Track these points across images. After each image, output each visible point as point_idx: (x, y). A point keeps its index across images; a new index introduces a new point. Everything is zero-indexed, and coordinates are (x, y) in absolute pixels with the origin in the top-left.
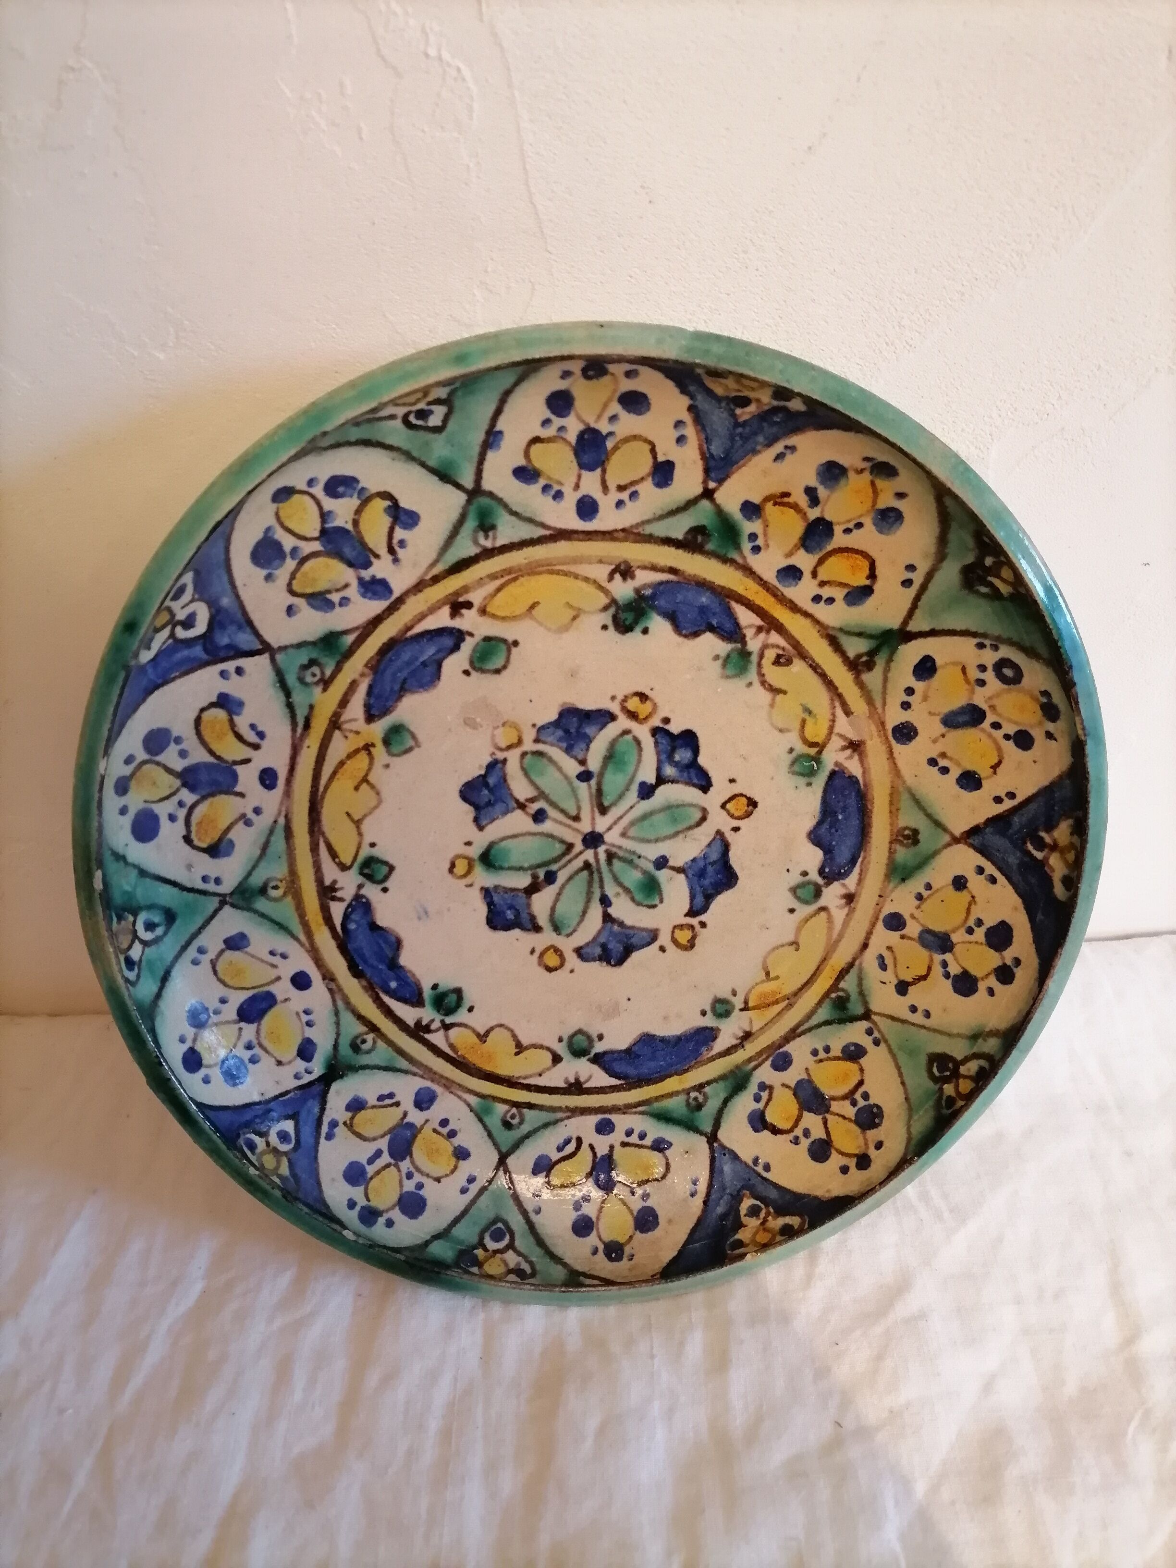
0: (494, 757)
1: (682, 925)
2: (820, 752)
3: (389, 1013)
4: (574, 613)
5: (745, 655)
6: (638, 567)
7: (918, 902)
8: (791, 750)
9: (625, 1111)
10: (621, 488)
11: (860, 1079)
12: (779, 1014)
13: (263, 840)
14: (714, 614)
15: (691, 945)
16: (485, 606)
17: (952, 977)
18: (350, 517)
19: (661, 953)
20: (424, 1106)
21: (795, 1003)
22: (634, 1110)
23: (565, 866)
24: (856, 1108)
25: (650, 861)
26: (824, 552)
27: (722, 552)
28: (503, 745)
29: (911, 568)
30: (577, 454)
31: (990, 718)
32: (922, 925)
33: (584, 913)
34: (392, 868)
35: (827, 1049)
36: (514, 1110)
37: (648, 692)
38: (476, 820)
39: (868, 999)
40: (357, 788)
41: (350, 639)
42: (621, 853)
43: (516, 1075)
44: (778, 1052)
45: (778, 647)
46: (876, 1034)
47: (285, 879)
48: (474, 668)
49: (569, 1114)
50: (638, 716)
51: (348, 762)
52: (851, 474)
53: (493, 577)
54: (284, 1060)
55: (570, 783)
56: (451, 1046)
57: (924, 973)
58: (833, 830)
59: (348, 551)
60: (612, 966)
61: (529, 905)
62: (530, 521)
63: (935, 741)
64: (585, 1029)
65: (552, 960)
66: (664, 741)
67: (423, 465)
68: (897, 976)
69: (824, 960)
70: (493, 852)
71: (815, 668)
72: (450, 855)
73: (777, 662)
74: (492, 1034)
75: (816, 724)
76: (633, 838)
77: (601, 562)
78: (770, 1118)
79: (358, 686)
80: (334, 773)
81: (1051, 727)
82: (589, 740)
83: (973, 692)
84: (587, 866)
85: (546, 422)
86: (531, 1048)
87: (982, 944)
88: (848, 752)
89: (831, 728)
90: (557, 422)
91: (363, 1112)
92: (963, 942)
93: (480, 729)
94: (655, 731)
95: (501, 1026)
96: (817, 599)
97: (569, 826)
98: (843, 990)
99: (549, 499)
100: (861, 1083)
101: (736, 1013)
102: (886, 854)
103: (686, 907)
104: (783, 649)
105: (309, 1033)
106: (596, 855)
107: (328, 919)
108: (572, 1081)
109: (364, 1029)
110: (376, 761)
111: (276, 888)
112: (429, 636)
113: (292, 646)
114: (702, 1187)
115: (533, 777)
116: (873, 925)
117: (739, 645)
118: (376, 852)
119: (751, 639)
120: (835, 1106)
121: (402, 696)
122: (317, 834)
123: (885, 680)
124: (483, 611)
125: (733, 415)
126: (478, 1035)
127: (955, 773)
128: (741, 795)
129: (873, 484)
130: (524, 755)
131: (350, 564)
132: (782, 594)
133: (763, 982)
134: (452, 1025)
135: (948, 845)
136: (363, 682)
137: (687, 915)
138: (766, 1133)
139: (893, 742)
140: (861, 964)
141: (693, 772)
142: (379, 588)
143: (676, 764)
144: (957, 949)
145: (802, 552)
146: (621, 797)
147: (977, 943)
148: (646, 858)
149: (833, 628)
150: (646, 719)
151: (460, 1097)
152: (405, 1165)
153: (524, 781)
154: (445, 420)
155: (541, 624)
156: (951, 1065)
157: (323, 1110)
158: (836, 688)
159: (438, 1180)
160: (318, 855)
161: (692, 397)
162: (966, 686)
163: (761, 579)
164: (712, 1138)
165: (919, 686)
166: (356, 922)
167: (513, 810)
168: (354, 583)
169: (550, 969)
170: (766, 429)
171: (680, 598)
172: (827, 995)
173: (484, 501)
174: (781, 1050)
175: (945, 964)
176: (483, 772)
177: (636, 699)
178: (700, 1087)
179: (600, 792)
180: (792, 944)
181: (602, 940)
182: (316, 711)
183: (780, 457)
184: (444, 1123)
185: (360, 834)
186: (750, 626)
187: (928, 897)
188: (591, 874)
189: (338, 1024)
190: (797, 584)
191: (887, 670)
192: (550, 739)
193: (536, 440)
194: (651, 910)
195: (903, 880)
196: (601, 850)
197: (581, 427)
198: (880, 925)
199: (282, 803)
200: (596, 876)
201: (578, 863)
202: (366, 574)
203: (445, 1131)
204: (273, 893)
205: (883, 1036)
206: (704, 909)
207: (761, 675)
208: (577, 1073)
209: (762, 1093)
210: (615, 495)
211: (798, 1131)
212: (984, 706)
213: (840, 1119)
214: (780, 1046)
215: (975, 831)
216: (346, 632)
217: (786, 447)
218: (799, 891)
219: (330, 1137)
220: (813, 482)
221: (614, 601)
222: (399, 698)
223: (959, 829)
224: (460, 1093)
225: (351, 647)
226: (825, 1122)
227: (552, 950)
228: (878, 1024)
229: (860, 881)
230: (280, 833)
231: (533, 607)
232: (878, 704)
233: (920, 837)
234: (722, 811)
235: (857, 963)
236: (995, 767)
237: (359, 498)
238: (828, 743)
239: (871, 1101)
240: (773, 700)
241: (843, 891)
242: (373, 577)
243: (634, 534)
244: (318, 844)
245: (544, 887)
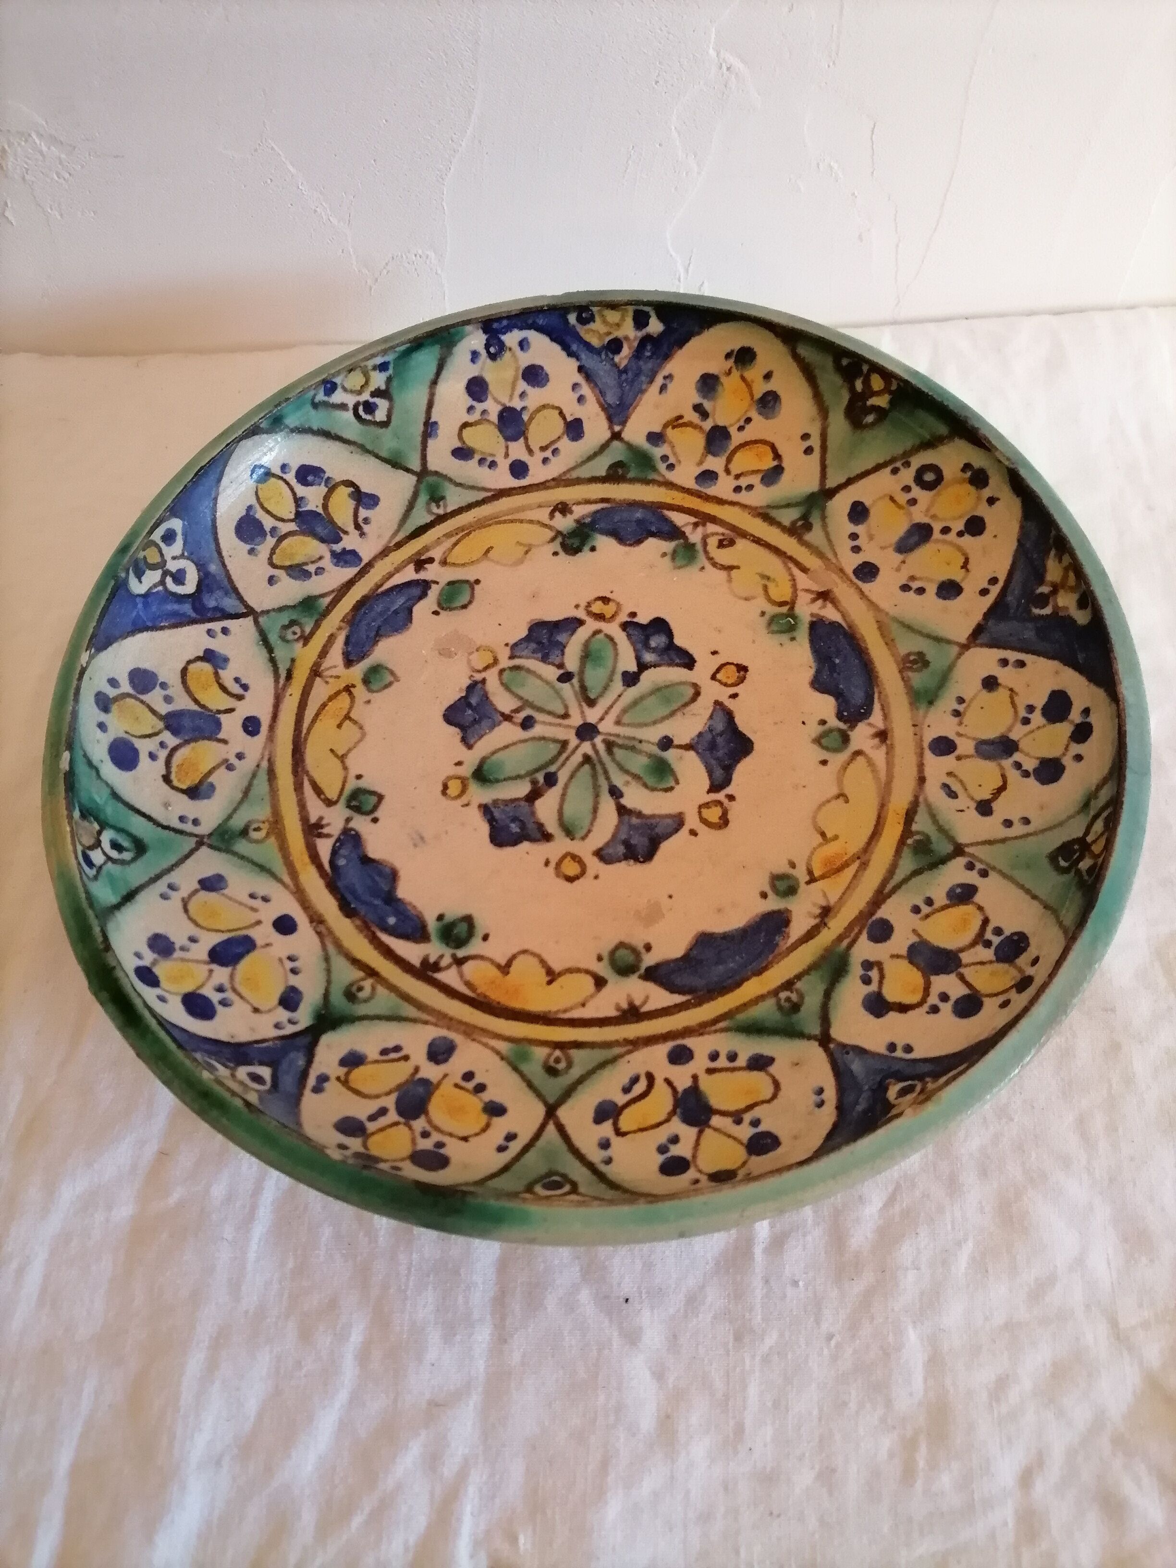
0: (472, 679)
1: (708, 803)
2: (792, 608)
3: (388, 953)
4: (526, 549)
5: (690, 548)
6: (574, 504)
7: (957, 720)
8: (763, 614)
9: (701, 1031)
10: (543, 449)
11: (982, 918)
12: (855, 876)
13: (245, 783)
14: (651, 523)
15: (724, 821)
16: (445, 558)
17: (1032, 773)
18: (321, 502)
19: (693, 837)
20: (440, 1057)
21: (869, 861)
22: (713, 1028)
23: (563, 765)
24: (993, 948)
25: (653, 744)
26: (729, 452)
27: (641, 475)
28: (480, 668)
29: (805, 437)
30: (501, 431)
31: (937, 527)
32: (974, 739)
33: (595, 810)
34: (381, 797)
35: (929, 902)
36: (558, 1053)
37: (608, 595)
38: (464, 740)
39: (952, 833)
40: (339, 726)
41: (327, 600)
42: (620, 741)
43: (554, 1008)
44: (870, 921)
45: (717, 534)
46: (979, 866)
47: (268, 821)
48: (442, 609)
49: (630, 1047)
50: (604, 616)
51: (330, 703)
52: (723, 379)
53: (448, 535)
54: (261, 1008)
55: (553, 687)
56: (468, 984)
57: (1000, 784)
58: (835, 675)
59: (319, 529)
60: (641, 862)
61: (533, 813)
62: (473, 488)
63: (898, 569)
64: (627, 940)
65: (571, 868)
66: (635, 632)
67: (377, 456)
68: (972, 799)
69: (882, 806)
70: (485, 767)
71: (758, 541)
72: (442, 777)
73: (721, 545)
74: (516, 964)
75: (777, 586)
76: (628, 725)
77: (540, 506)
78: (891, 994)
79: (336, 638)
80: (317, 715)
81: (987, 493)
82: (562, 647)
83: (910, 514)
84: (587, 759)
85: (470, 409)
86: (565, 973)
87: (1044, 726)
88: (820, 602)
89: (794, 586)
90: (480, 407)
91: (362, 1069)
92: (1025, 735)
93: (456, 657)
94: (625, 626)
95: (524, 952)
96: (738, 489)
97: (560, 725)
98: (918, 833)
99: (485, 469)
100: (986, 921)
101: (803, 887)
102: (901, 684)
103: (706, 783)
104: (723, 534)
105: (294, 981)
106: (594, 746)
107: (314, 857)
108: (625, 1006)
109: (361, 974)
110: (357, 700)
111: (257, 829)
112: (398, 590)
113: (274, 610)
114: (830, 1095)
115: (514, 689)
116: (921, 755)
117: (682, 541)
118: (362, 784)
119: (691, 534)
120: (965, 957)
121: (378, 641)
122: (300, 773)
123: (827, 535)
124: (444, 563)
125: (615, 365)
126: (498, 966)
127: (932, 589)
128: (728, 663)
129: (743, 378)
130: (501, 672)
131: (323, 540)
132: (706, 494)
133: (820, 845)
134: (466, 959)
135: (960, 655)
136: (340, 634)
137: (710, 791)
138: (892, 1016)
139: (859, 583)
140: (926, 800)
141: (673, 654)
142: (348, 557)
143: (654, 650)
144: (1022, 745)
145: (710, 458)
146: (606, 688)
147: (1039, 728)
148: (649, 742)
149: (761, 507)
150: (613, 616)
151: (486, 1045)
152: (419, 1124)
153: (507, 695)
154: (389, 416)
155: (498, 563)
156: (1076, 847)
157: (310, 1061)
158: (785, 553)
159: (465, 1139)
160: (303, 793)
161: (578, 359)
162: (902, 512)
163: (684, 488)
164: (825, 1040)
165: (859, 529)
166: (345, 857)
167: (499, 723)
168: (328, 555)
169: (570, 879)
170: (643, 368)
171: (617, 518)
172: (902, 842)
173: (431, 479)
174: (874, 918)
175: (1018, 765)
176: (464, 694)
177: (599, 603)
178: (788, 985)
179: (583, 688)
180: (838, 797)
181: (623, 836)
182: (297, 663)
183: (663, 388)
184: (468, 1076)
185: (345, 768)
186: (687, 524)
187: (966, 709)
188: (593, 767)
189: (328, 971)
190: (715, 484)
191: (825, 526)
192: (524, 653)
193: (465, 425)
194: (669, 794)
195: (931, 703)
196: (598, 740)
197: (500, 408)
198: (929, 755)
199: (265, 748)
200: (598, 767)
201: (577, 758)
202: (338, 548)
203: (470, 1085)
204: (254, 835)
205: (987, 864)
206: (727, 781)
207: (710, 559)
208: (629, 996)
209: (870, 973)
210: (539, 455)
211: (933, 999)
212: (925, 520)
213: (979, 967)
214: (872, 914)
215: (978, 632)
216: (323, 596)
217: (665, 378)
218: (823, 741)
219: (317, 1090)
220: (697, 399)
221: (559, 533)
222: (375, 642)
223: (962, 636)
224: (485, 1040)
225: (327, 607)
226: (962, 978)
227: (569, 858)
228: (976, 854)
229: (886, 716)
230: (263, 776)
231: (488, 551)
232: (830, 555)
233: (929, 657)
234: (713, 682)
235: (921, 799)
236: (965, 566)
237: (326, 486)
238: (796, 599)
239: (1007, 932)
240: (729, 576)
241: (872, 731)
242: (344, 549)
243: (564, 480)
244: (302, 783)
245: (546, 791)
